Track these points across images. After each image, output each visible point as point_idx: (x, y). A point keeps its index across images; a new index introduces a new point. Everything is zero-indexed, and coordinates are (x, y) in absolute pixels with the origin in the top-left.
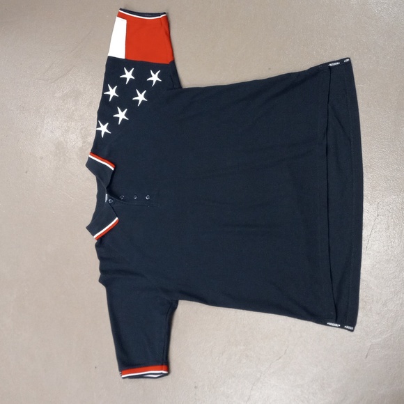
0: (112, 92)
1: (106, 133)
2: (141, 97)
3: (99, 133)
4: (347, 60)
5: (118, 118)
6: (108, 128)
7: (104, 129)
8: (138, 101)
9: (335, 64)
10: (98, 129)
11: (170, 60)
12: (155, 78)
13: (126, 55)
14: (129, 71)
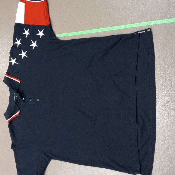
0: (18, 42)
1: (15, 64)
2: (34, 45)
3: (11, 63)
4: (149, 30)
5: (22, 56)
6: (16, 61)
7: (14, 61)
8: (33, 46)
9: (142, 32)
10: (11, 61)
11: (48, 24)
12: (41, 34)
13: (25, 22)
14: (27, 30)
